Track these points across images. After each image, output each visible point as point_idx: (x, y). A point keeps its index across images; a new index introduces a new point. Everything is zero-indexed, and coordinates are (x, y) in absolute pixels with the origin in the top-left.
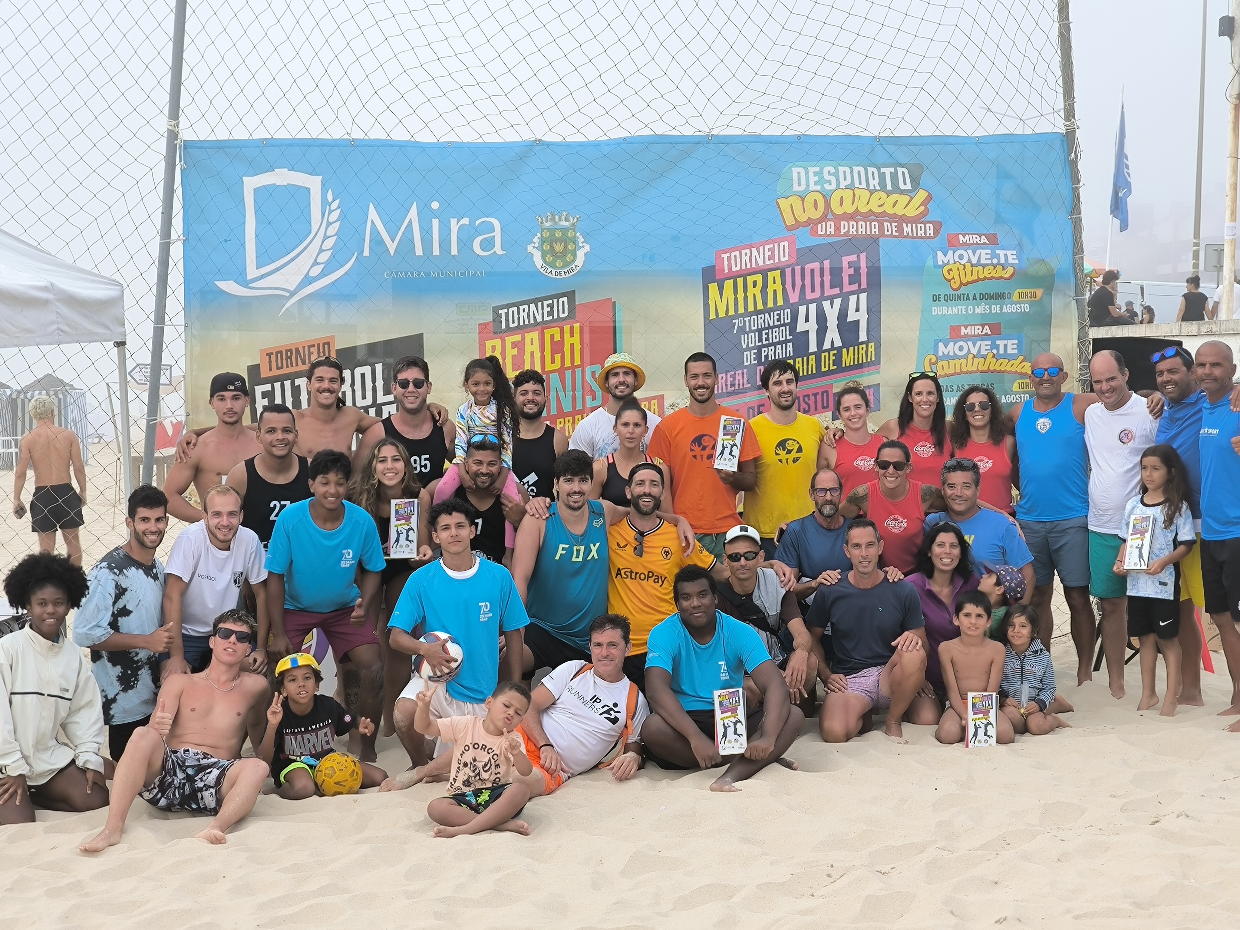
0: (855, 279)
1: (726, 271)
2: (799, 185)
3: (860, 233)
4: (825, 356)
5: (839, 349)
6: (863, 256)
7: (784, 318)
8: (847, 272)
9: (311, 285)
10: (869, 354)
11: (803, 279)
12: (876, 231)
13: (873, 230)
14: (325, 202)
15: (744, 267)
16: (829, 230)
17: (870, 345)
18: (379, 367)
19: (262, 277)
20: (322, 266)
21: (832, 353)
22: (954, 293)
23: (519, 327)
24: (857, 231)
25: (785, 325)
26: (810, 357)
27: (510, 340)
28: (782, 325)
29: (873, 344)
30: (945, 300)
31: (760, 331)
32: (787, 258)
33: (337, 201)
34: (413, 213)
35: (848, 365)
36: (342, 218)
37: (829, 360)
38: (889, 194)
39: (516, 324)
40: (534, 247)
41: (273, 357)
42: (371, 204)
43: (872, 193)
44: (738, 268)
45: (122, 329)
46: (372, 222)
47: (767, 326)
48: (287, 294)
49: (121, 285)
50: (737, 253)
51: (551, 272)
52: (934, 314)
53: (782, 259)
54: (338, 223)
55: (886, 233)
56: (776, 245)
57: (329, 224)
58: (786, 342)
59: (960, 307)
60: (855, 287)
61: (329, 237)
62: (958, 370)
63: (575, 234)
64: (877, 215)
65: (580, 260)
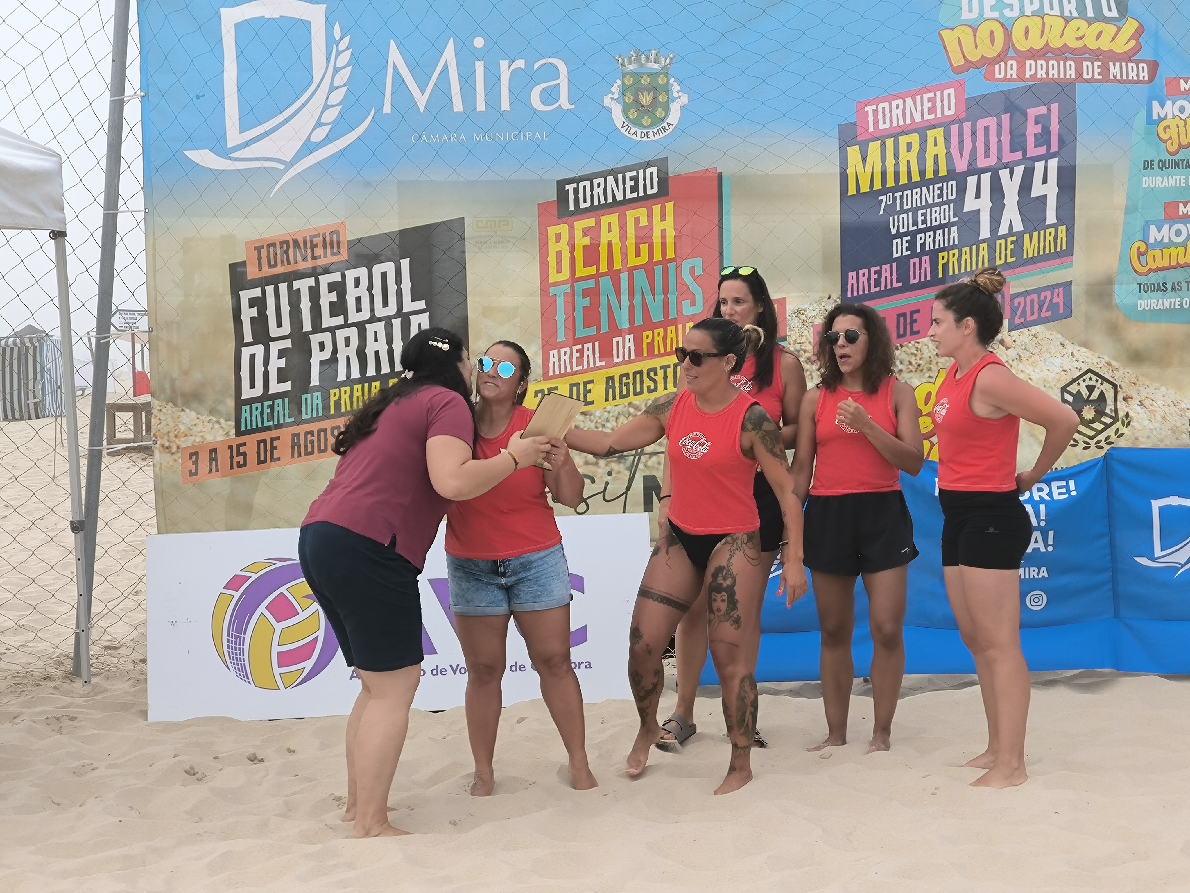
0: (1043, 138)
1: (871, 129)
2: (970, 11)
3: (1051, 76)
4: (1001, 244)
5: (1020, 236)
6: (1055, 107)
7: (947, 193)
8: (1032, 130)
9: (311, 155)
10: (1059, 241)
11: (974, 142)
12: (1071, 73)
13: (1068, 72)
14: (330, 41)
15: (895, 124)
16: (1009, 72)
17: (1060, 228)
18: (405, 263)
19: (247, 144)
20: (327, 128)
21: (1010, 240)
22: (1171, 158)
23: (592, 209)
24: (1047, 73)
25: (948, 202)
26: (981, 246)
27: (580, 225)
28: (944, 203)
29: (1064, 228)
30: (1159, 168)
31: (914, 211)
32: (952, 112)
33: (346, 40)
34: (449, 54)
35: (1030, 256)
36: (354, 61)
37: (1006, 250)
38: (1090, 22)
39: (588, 204)
40: (612, 99)
41: (264, 252)
42: (392, 41)
43: (1067, 21)
44: (887, 125)
45: (59, 215)
46: (395, 67)
47: (924, 203)
48: (282, 167)
49: (58, 156)
50: (886, 105)
51: (635, 133)
52: (1144, 186)
53: (947, 113)
54: (349, 69)
55: (1085, 76)
56: (938, 93)
57: (336, 70)
58: (949, 225)
59: (1178, 178)
60: (1043, 150)
61: (337, 88)
62: (1173, 263)
63: (668, 81)
64: (1073, 51)
65: (674, 116)
